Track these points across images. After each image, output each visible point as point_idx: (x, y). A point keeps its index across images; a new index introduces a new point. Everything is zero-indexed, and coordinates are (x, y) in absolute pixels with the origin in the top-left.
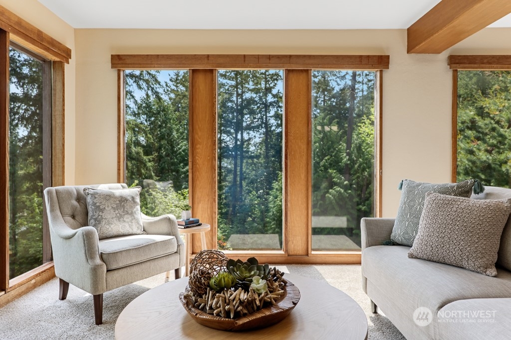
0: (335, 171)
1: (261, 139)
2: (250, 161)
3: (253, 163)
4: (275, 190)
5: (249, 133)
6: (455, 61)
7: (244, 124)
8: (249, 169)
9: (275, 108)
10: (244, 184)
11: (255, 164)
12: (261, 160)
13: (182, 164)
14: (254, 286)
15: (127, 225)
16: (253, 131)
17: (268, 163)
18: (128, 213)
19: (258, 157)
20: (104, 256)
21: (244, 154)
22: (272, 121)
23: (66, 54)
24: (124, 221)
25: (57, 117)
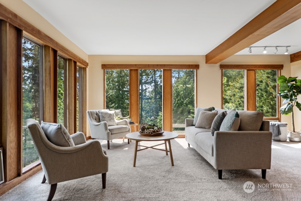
0: (191, 106)
1: (153, 89)
2: (146, 101)
3: (148, 102)
4: (160, 116)
5: (145, 86)
6: (222, 67)
7: (143, 81)
8: (146, 105)
9: (160, 72)
10: (143, 113)
11: (149, 103)
12: (153, 100)
13: (110, 103)
14: (155, 128)
15: (112, 122)
16: (148, 84)
17: (156, 102)
18: (112, 119)
19: (150, 99)
20: (110, 130)
21: (143, 97)
22: (158, 79)
23: (87, 64)
24: (111, 121)
25: (84, 87)
